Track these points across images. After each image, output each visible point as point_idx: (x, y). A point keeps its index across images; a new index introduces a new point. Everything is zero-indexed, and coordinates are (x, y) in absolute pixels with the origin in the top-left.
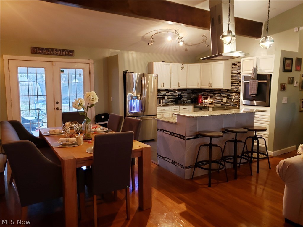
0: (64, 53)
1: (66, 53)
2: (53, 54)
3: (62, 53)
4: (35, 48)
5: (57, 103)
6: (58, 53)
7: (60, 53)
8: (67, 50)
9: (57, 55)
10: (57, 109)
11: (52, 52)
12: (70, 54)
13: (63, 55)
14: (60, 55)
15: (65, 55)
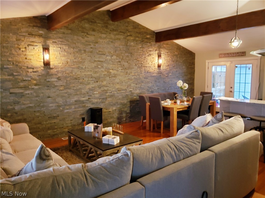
0: (238, 54)
1: (239, 54)
2: (231, 57)
3: (236, 55)
4: (221, 54)
5: (231, 88)
6: (234, 55)
7: (235, 55)
8: (240, 52)
9: (233, 56)
10: (231, 92)
11: (230, 55)
12: (242, 54)
13: (237, 56)
14: (235, 56)
15: (239, 56)
